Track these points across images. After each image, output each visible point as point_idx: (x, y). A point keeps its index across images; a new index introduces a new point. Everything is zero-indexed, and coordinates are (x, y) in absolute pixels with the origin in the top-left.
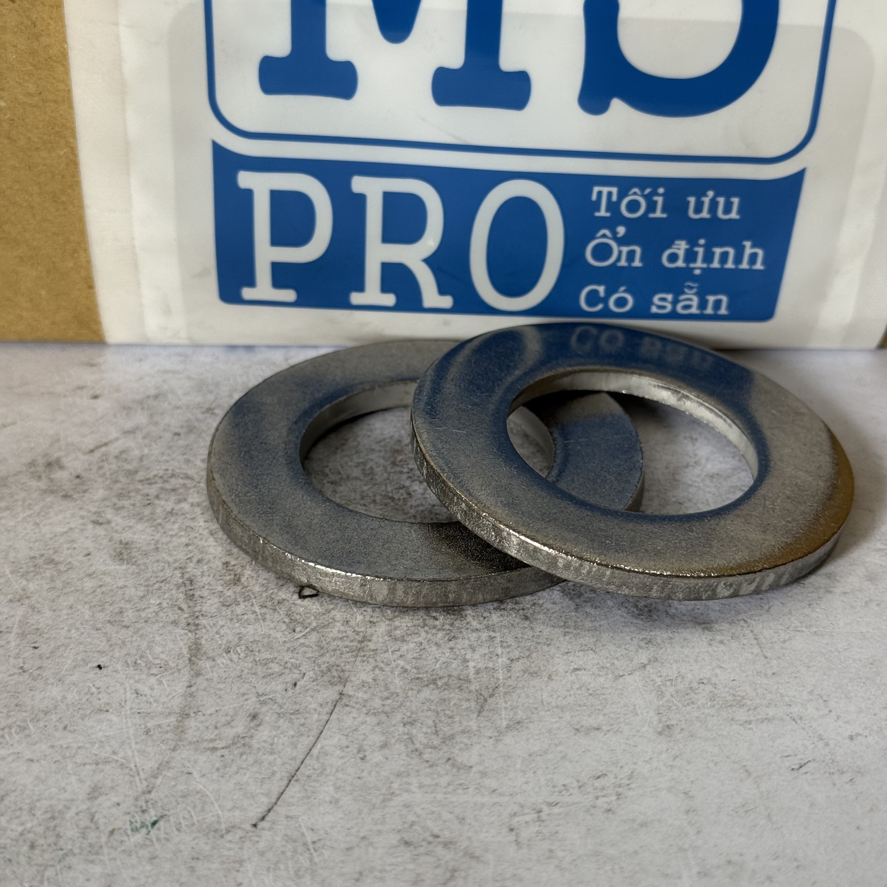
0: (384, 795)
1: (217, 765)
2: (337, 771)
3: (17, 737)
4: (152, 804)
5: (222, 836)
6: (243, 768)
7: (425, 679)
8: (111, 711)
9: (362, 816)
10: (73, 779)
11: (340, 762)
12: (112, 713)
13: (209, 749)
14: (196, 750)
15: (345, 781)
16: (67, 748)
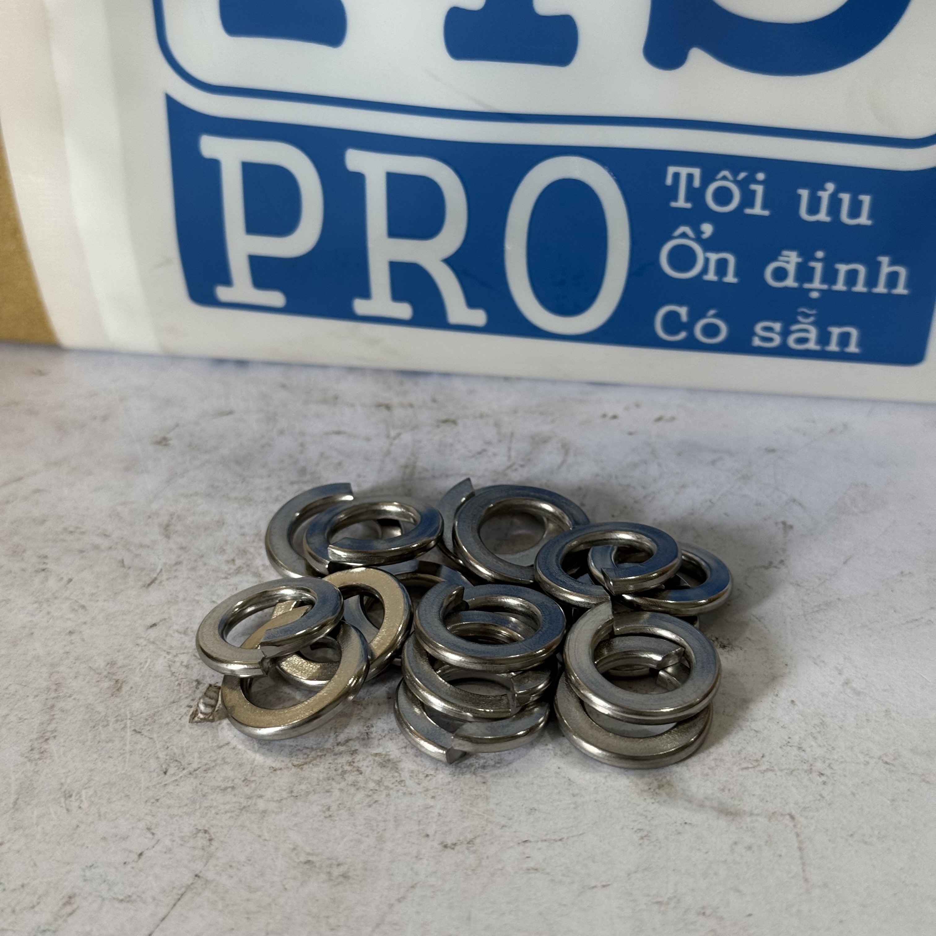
7: (318, 865)
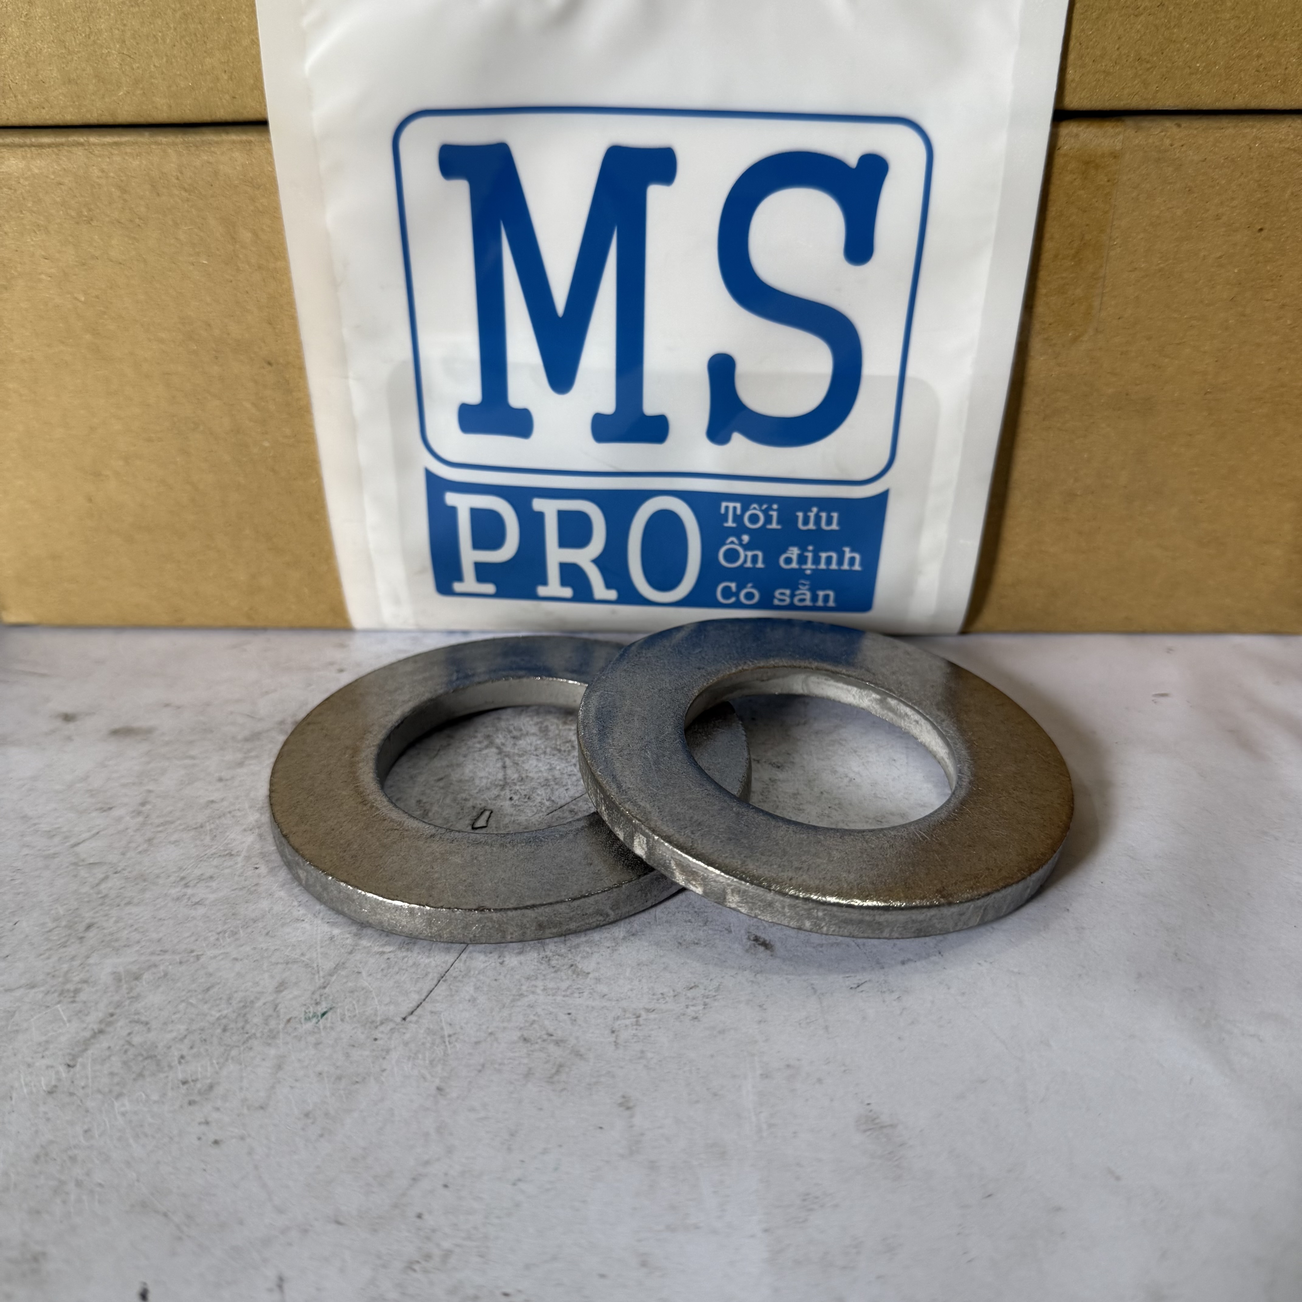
0: (514, 995)
1: (383, 966)
2: (479, 973)
3: (228, 940)
4: (325, 998)
5: (376, 1027)
6: (403, 969)
8: (306, 920)
9: (494, 1013)
10: (266, 975)
11: (482, 966)
12: (307, 922)
13: (378, 953)
14: (368, 953)
15: (483, 983)
16: (266, 950)
